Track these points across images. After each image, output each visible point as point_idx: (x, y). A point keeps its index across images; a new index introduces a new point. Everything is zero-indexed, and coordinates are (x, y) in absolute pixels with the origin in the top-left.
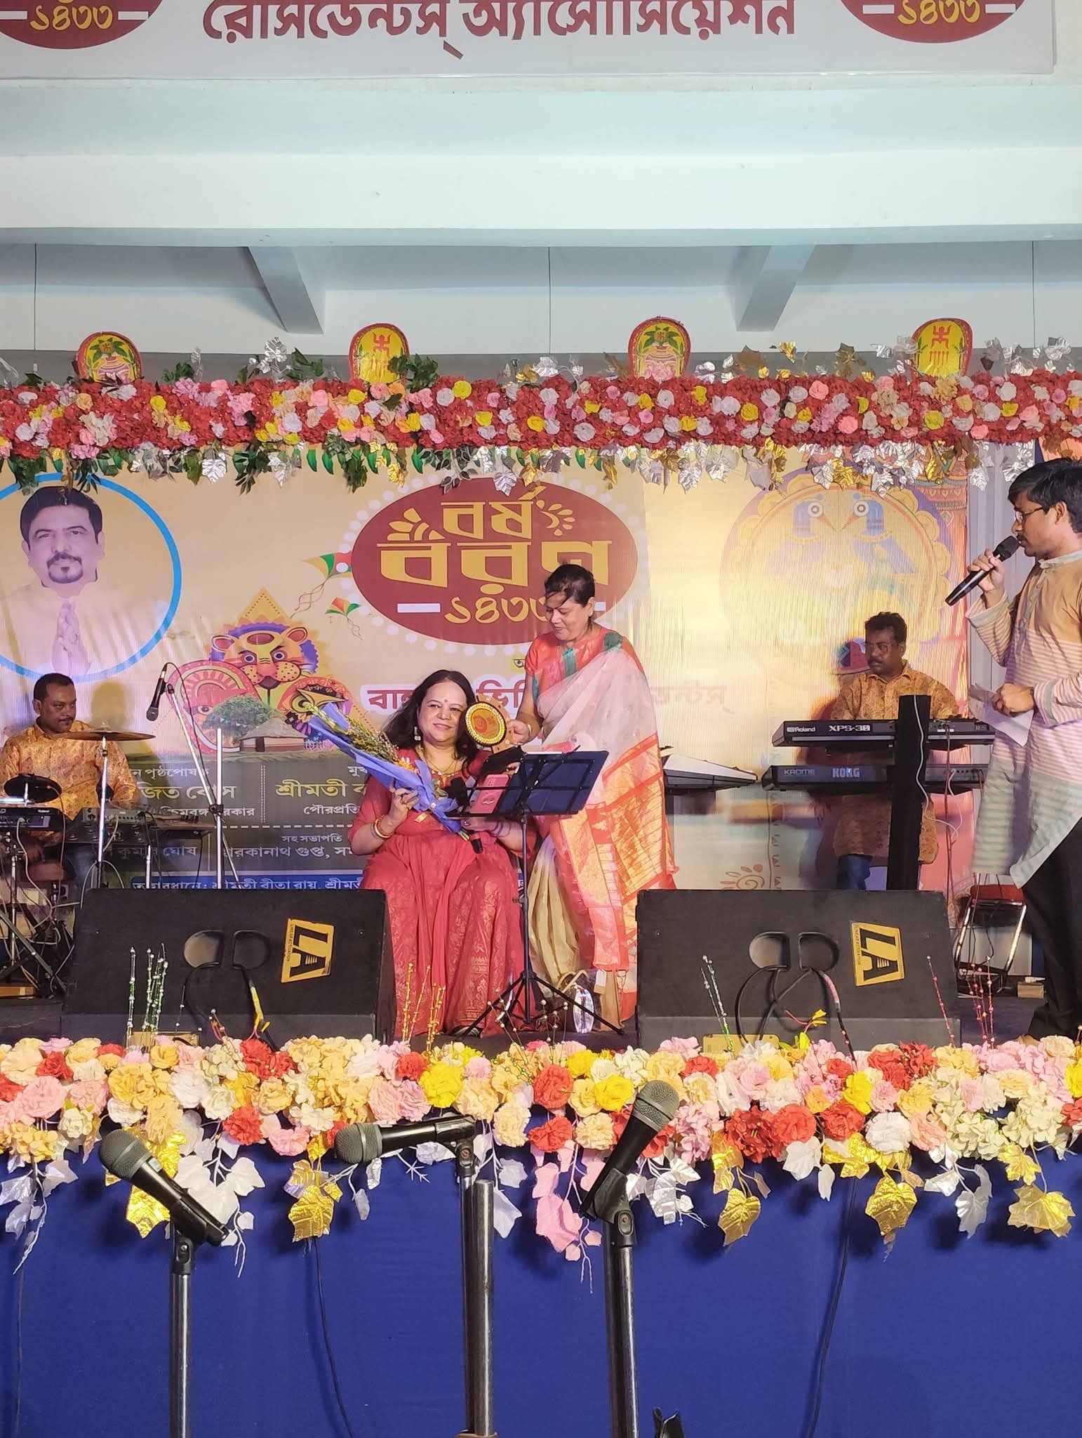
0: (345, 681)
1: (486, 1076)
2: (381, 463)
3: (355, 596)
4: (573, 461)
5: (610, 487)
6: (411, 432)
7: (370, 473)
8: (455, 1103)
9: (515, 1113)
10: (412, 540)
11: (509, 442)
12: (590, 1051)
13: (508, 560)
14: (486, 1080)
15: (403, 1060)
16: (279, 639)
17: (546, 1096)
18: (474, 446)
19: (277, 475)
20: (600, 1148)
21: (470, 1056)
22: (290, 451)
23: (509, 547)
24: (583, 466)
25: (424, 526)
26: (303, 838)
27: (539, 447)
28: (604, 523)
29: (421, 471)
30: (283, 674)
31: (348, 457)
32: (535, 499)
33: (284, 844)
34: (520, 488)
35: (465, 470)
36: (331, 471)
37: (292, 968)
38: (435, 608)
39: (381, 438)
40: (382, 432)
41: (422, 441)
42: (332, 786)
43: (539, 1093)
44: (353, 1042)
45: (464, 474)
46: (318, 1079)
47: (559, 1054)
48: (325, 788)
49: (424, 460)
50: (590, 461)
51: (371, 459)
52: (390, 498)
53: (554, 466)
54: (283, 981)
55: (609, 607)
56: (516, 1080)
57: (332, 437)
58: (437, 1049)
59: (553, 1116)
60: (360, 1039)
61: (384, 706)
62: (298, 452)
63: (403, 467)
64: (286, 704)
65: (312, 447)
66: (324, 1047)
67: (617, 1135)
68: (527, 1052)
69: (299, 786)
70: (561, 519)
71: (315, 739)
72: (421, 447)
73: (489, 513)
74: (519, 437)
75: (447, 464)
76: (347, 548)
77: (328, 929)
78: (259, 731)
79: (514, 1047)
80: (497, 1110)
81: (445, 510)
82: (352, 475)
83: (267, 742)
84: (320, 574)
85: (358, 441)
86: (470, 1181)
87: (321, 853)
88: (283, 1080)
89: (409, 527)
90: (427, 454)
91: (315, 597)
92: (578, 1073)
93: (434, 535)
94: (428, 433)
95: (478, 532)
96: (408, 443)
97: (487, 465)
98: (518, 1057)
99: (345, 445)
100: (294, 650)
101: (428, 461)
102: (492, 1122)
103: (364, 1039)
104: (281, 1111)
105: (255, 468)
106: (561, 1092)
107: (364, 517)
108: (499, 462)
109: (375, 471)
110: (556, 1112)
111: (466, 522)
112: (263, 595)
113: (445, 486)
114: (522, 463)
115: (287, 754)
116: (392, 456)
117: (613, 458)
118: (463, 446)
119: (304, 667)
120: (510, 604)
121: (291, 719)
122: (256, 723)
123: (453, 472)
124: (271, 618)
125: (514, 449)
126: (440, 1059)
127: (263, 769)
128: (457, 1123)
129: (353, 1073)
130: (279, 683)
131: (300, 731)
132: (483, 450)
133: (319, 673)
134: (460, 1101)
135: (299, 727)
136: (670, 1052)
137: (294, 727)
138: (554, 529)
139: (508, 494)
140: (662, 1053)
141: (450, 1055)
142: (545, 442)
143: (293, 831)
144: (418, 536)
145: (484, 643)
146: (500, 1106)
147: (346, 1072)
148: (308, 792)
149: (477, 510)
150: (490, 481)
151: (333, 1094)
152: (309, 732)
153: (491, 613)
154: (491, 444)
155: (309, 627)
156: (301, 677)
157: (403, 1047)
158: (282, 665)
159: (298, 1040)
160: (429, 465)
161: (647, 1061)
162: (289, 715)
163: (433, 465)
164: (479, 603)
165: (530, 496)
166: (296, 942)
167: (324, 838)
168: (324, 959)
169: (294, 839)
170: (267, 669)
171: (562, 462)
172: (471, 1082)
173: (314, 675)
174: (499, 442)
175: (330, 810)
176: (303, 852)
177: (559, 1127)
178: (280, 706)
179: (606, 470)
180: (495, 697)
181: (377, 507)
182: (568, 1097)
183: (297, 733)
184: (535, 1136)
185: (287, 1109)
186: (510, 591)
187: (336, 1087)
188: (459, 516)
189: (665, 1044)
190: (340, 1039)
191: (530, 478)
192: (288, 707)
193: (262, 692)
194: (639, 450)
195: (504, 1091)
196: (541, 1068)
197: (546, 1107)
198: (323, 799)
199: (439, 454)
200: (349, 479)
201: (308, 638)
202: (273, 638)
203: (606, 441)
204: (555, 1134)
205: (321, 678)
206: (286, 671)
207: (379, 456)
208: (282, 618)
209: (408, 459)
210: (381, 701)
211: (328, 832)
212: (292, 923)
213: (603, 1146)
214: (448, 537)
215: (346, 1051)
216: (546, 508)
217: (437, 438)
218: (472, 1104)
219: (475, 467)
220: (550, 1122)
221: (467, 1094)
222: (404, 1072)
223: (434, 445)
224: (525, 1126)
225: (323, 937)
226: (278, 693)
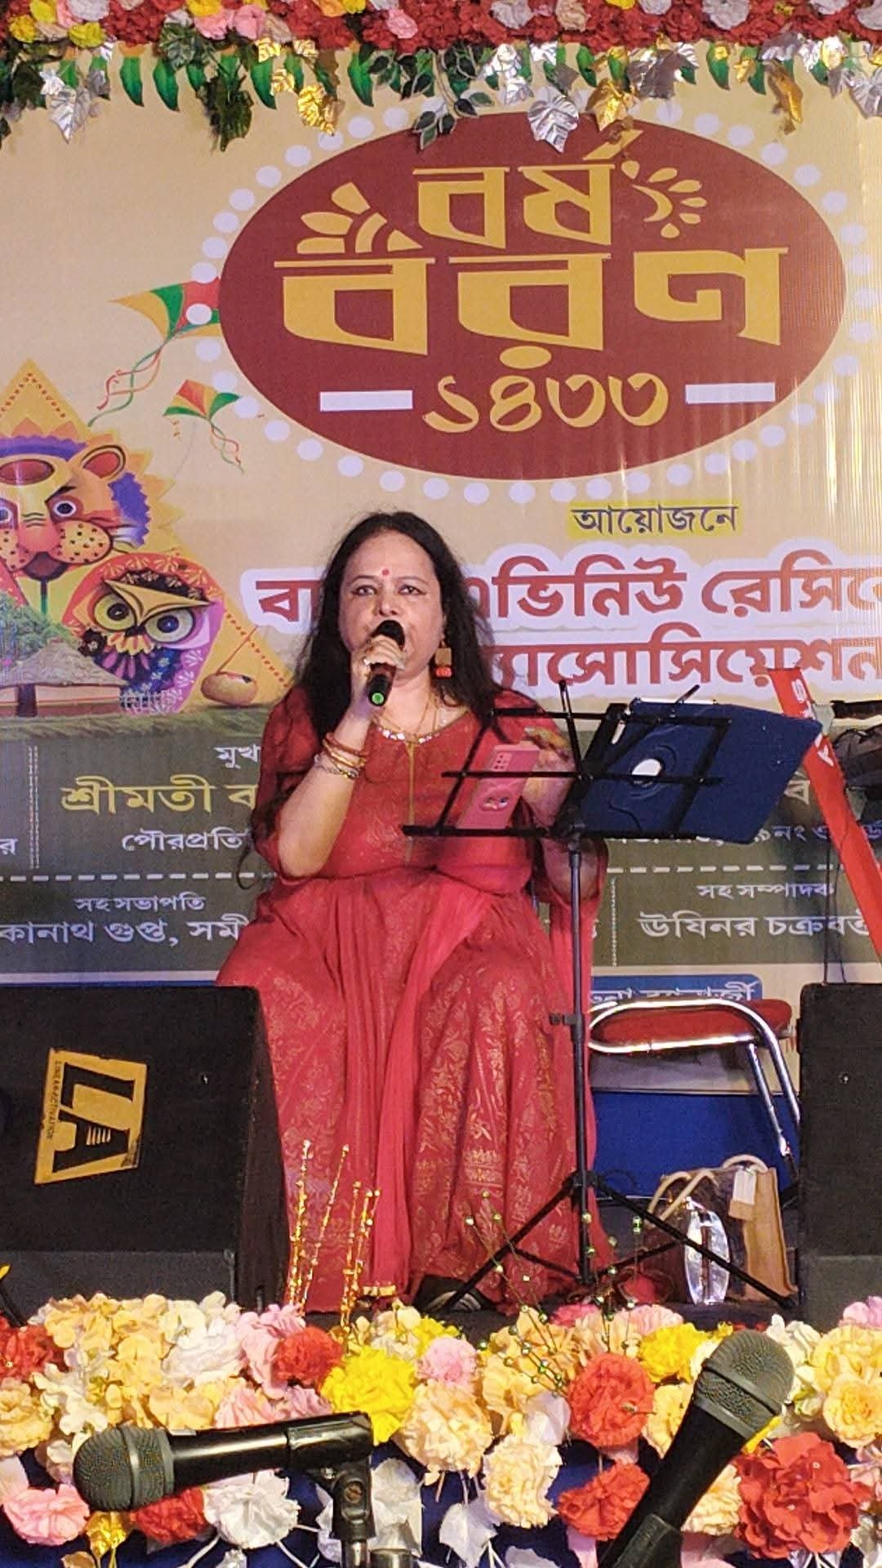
0: (207, 561)
1: (466, 1378)
2: (283, 84)
3: (228, 376)
4: (703, 74)
5: (789, 128)
6: (347, 16)
7: (258, 108)
8: (398, 1435)
9: (526, 1456)
10: (350, 252)
11: (561, 34)
12: (690, 1326)
13: (561, 292)
14: (466, 1388)
15: (288, 1344)
16: (63, 471)
17: (596, 1421)
18: (485, 44)
19: (56, 115)
20: (713, 1532)
21: (432, 1337)
22: (84, 61)
23: (563, 265)
24: (722, 82)
25: (377, 221)
26: (121, 903)
27: (627, 43)
28: (770, 208)
29: (367, 100)
30: (74, 548)
31: (209, 73)
32: (619, 159)
33: (81, 917)
34: (587, 132)
35: (464, 96)
36: (172, 104)
37: (57, 1153)
38: (400, 400)
39: (282, 29)
40: (282, 16)
41: (370, 35)
42: (181, 791)
43: (580, 1413)
44: (184, 1308)
45: (464, 106)
46: (107, 1383)
47: (622, 1331)
48: (168, 794)
49: (374, 77)
50: (739, 71)
51: (259, 75)
52: (301, 160)
53: (659, 84)
54: (39, 1180)
55: (782, 392)
56: (530, 1388)
57: (174, 28)
58: (362, 1321)
59: (609, 1463)
60: (198, 1301)
61: (292, 615)
62: (101, 62)
63: (330, 89)
64: (81, 613)
65: (132, 52)
66: (121, 1318)
67: (747, 1503)
68: (554, 1328)
69: (111, 789)
70: (676, 199)
71: (146, 687)
72: (368, 47)
73: (517, 190)
74: (582, 20)
75: (424, 84)
76: (208, 272)
77: (135, 1072)
78: (24, 671)
79: (528, 1318)
80: (489, 1451)
81: (422, 185)
82: (220, 112)
83: (42, 696)
84: (149, 329)
85: (232, 37)
86: (364, 1551)
87: (159, 935)
88: (33, 1386)
89: (343, 224)
90: (382, 62)
91: (140, 380)
92: (662, 1371)
93: (398, 241)
94: (382, 15)
95: (494, 233)
96: (341, 41)
97: (512, 84)
98: (536, 1337)
99: (203, 46)
100: (97, 495)
101: (383, 80)
102: (480, 1475)
103: (207, 1299)
104: (30, 1451)
105: (10, 100)
106: (624, 1411)
107: (246, 203)
108: (539, 76)
109: (269, 102)
110: (616, 1457)
111: (466, 211)
112: (30, 376)
113: (423, 132)
114: (591, 81)
115: (85, 721)
116: (307, 71)
117: (789, 64)
118: (460, 44)
119: (120, 531)
120: (564, 390)
121: (93, 646)
122: (17, 653)
123: (438, 103)
124: (47, 426)
125: (573, 49)
126: (368, 1341)
127: (32, 754)
128: (333, 1428)
129: (182, 1371)
130: (64, 567)
131: (112, 670)
132: (505, 53)
133: (151, 544)
134: (410, 1429)
135: (110, 662)
136: (862, 1326)
137: (99, 662)
138: (660, 224)
139: (560, 147)
140: (847, 1329)
141: (392, 1335)
142: (639, 33)
143: (99, 889)
144: (364, 243)
145: (506, 474)
146: (496, 1442)
147: (167, 1370)
148: (131, 803)
149: (492, 183)
150: (518, 123)
151: (141, 1414)
152: (132, 674)
153: (523, 411)
154: (521, 37)
155: (130, 445)
156: (114, 554)
157: (288, 1315)
158: (71, 529)
159: (65, 1301)
160: (387, 88)
161: (813, 1346)
162: (89, 636)
163: (395, 86)
164: (497, 388)
165: (608, 150)
166: (67, 1098)
167: (165, 901)
168: (124, 1134)
169: (102, 904)
170: (39, 538)
171: (678, 74)
172: (434, 1389)
173: (141, 549)
174: (539, 34)
175: (178, 841)
176: (120, 932)
177: (622, 1486)
178: (68, 616)
179: (777, 92)
180: (533, 593)
181: (273, 180)
182: (643, 1422)
183: (104, 676)
184: (573, 1507)
185: (43, 1445)
186: (565, 361)
187: (145, 1400)
188: (453, 198)
189: (854, 1311)
190: (154, 1300)
191: (608, 113)
192: (85, 620)
193: (29, 586)
194: (847, 46)
195: (503, 1410)
196: (584, 1361)
197: (596, 1444)
198: (163, 819)
199: (408, 63)
200: (214, 121)
201: (128, 469)
202: (51, 469)
203: (773, 28)
204: (616, 1501)
205: (157, 556)
206: (79, 540)
207: (278, 69)
208: (69, 426)
209: (341, 73)
210: (285, 605)
211: (172, 888)
212: (59, 1059)
213: (718, 1526)
214: (431, 245)
215: (168, 1325)
216: (642, 179)
217: (403, 26)
218: (435, 1438)
219: (487, 90)
220: (605, 1476)
221: (425, 1417)
222: (289, 1368)
223: (397, 44)
224: (549, 1483)
225: (124, 1088)
226: (63, 588)
